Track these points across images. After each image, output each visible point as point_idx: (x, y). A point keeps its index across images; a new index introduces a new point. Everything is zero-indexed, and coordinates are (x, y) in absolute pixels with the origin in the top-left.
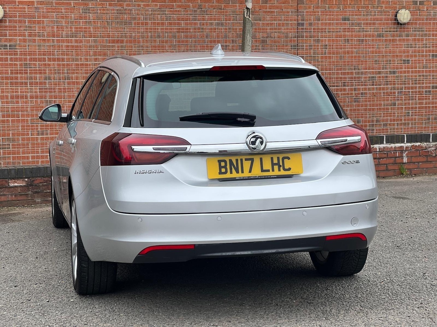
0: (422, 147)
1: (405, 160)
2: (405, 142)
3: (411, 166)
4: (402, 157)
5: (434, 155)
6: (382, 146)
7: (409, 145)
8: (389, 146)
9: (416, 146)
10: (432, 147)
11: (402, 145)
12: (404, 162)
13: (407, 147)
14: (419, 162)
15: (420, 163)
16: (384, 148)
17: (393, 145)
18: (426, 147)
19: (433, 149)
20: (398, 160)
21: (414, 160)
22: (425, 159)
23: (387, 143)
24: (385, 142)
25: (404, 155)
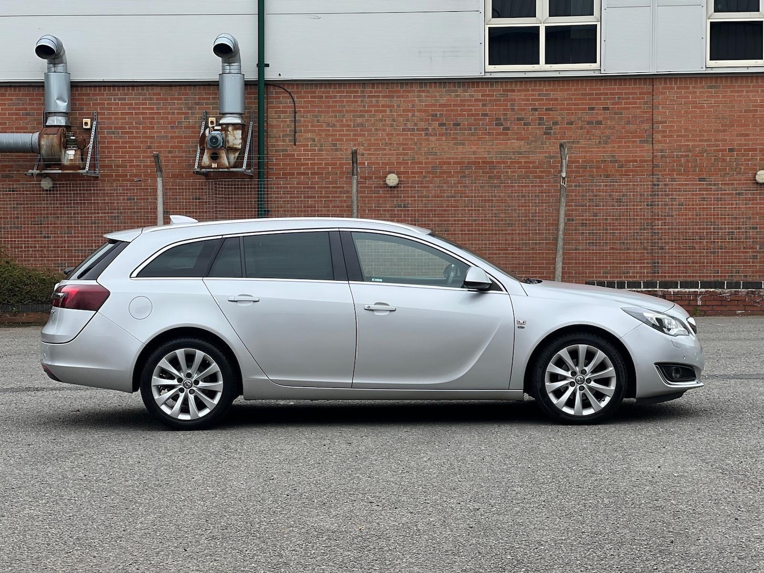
0: (716, 293)
1: (699, 303)
2: (700, 288)
3: (705, 308)
4: (696, 300)
5: (729, 300)
6: (676, 290)
7: (703, 290)
8: (683, 290)
9: (710, 291)
10: (728, 293)
11: (696, 290)
12: (699, 304)
13: (700, 292)
14: (713, 306)
15: (715, 306)
16: (678, 292)
17: (687, 290)
18: (720, 293)
19: (728, 295)
20: (692, 303)
21: (708, 303)
22: (719, 303)
23: (680, 287)
24: (679, 287)
25: (699, 298)
